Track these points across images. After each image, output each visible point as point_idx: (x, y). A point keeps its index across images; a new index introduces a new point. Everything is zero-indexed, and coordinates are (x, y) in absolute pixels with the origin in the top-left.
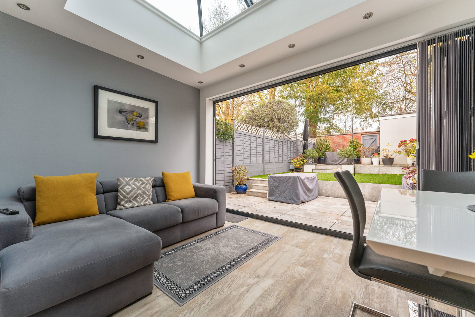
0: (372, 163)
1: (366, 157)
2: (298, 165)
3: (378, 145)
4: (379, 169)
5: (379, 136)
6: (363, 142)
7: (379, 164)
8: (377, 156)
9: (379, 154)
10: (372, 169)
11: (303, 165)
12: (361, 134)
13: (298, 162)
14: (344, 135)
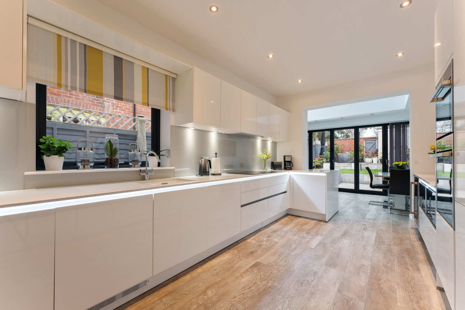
0: (372, 162)
1: (368, 158)
2: (319, 164)
3: (377, 148)
4: (378, 166)
5: (378, 141)
6: (365, 145)
7: (378, 162)
8: (376, 157)
9: (378, 155)
10: (372, 166)
11: (322, 164)
12: (363, 139)
13: (319, 162)
14: (350, 140)
